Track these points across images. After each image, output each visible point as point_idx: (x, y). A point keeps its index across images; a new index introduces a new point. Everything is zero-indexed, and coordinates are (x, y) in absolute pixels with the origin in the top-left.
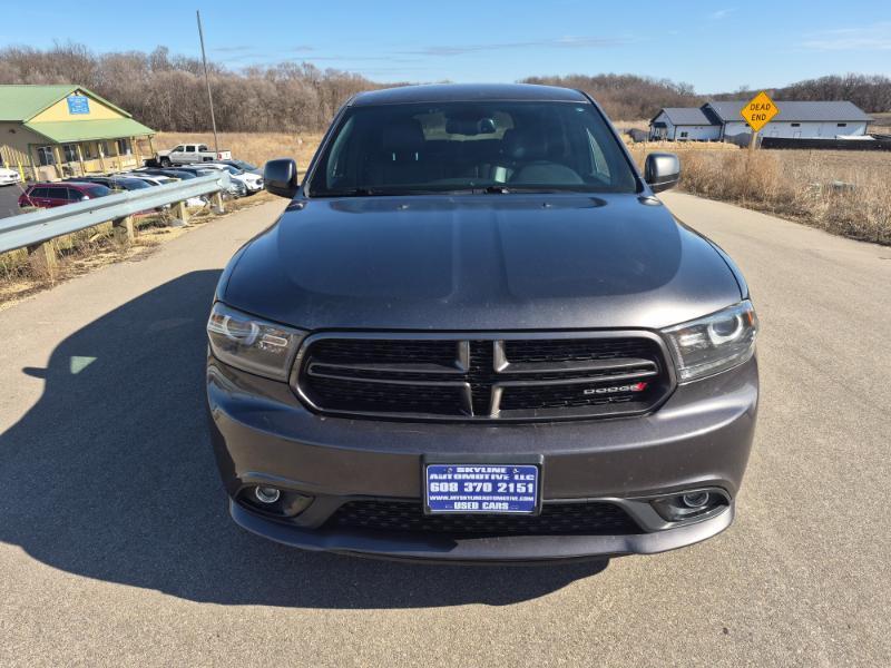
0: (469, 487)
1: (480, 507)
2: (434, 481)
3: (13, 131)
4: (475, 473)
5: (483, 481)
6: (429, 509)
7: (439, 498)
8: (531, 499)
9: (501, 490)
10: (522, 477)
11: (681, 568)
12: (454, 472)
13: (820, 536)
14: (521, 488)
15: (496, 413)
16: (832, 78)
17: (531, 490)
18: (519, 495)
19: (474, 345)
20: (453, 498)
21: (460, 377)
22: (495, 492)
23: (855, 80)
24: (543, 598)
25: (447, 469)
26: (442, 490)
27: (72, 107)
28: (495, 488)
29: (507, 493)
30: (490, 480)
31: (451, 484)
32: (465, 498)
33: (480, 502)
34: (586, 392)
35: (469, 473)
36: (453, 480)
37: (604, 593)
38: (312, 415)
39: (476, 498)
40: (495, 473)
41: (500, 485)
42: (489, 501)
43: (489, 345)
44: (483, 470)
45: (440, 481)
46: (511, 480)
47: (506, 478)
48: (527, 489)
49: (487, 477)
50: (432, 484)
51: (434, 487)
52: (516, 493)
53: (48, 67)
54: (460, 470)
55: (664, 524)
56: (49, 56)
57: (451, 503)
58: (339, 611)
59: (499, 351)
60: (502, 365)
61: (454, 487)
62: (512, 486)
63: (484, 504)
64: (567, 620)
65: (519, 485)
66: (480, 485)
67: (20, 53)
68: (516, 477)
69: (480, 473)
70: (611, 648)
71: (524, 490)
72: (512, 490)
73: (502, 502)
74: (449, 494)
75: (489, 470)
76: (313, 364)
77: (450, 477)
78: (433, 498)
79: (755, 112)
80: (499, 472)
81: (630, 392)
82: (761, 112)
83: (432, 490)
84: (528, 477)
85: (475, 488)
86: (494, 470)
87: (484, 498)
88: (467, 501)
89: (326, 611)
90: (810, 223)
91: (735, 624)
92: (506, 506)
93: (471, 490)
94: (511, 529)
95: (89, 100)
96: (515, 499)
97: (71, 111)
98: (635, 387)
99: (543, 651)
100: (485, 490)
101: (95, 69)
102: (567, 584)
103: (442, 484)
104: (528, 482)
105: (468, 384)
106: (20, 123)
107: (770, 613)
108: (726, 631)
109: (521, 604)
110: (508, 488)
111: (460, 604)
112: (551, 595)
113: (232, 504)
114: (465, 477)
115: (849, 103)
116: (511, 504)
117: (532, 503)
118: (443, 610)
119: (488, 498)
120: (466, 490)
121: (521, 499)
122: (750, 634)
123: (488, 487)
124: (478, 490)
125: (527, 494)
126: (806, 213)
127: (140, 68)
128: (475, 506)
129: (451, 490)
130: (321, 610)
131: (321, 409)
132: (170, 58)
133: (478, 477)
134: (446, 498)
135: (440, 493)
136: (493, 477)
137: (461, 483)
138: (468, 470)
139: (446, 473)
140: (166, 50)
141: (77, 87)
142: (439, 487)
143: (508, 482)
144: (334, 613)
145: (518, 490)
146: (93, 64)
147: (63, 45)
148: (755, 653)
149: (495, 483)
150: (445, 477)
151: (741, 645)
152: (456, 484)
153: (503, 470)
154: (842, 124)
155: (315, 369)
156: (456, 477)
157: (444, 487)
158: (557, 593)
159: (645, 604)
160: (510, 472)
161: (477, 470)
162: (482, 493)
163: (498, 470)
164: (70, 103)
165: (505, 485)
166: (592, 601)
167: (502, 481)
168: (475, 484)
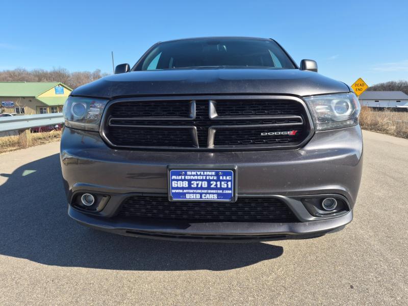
0: (194, 184)
1: (201, 197)
2: (174, 180)
3: (31, 101)
4: (197, 175)
5: (202, 180)
6: (171, 198)
7: (177, 191)
8: (230, 192)
9: (212, 186)
10: (224, 178)
11: (325, 257)
12: (186, 174)
13: (405, 245)
14: (224, 185)
15: (211, 146)
16: (392, 83)
17: (230, 186)
18: (223, 189)
19: (198, 102)
20: (185, 191)
21: (191, 123)
22: (209, 188)
23: (403, 83)
24: (243, 268)
25: (181, 172)
26: (179, 186)
27: (56, 91)
28: (209, 184)
29: (216, 188)
30: (206, 180)
31: (184, 182)
32: (192, 191)
33: (201, 194)
34: (262, 134)
35: (194, 175)
36: (185, 180)
37: (280, 267)
38: (110, 149)
39: (199, 191)
40: (209, 175)
41: (212, 182)
42: (206, 193)
43: (206, 104)
44: (202, 173)
45: (177, 180)
46: (218, 180)
47: (215, 178)
48: (228, 185)
49: (204, 178)
50: (173, 182)
51: (174, 184)
52: (221, 188)
53: (50, 77)
54: (189, 173)
55: (310, 217)
56: (51, 74)
57: (184, 194)
58: (125, 271)
59: (212, 107)
60: (213, 115)
61: (186, 184)
62: (218, 183)
63: (203, 195)
64: (256, 279)
65: (223, 183)
66: (200, 182)
67: (39, 72)
68: (221, 178)
69: (200, 175)
70: (281, 293)
71: (226, 186)
72: (219, 186)
73: (213, 194)
74: (183, 188)
75: (205, 173)
76: (112, 119)
77: (183, 177)
78: (174, 191)
79: (357, 87)
80: (211, 174)
81: (287, 136)
82: (360, 87)
83: (173, 186)
84: (228, 178)
85: (197, 184)
86: (209, 173)
87: (203, 191)
88: (193, 193)
89: (118, 271)
90: (387, 133)
91: (357, 284)
92: (215, 196)
93: (195, 186)
94: (221, 217)
95: (64, 88)
96: (220, 191)
97: (56, 93)
98: (290, 133)
99: (240, 293)
100: (203, 186)
101: (68, 79)
102: (258, 262)
103: (179, 182)
104: (228, 181)
105: (195, 127)
106: (34, 97)
107: (379, 279)
108: (352, 287)
109: (229, 270)
110: (216, 185)
111: (195, 269)
112: (248, 267)
113: (70, 207)
114: (192, 177)
115: (401, 92)
116: (218, 195)
117: (231, 194)
118: (184, 272)
119: (205, 191)
120: (192, 186)
121: (224, 192)
122: (367, 289)
123: (205, 184)
124: (199, 186)
125: (227, 189)
126: (384, 130)
127: (88, 78)
128: (198, 196)
129: (184, 186)
130: (115, 271)
131: (115, 145)
132: (101, 74)
133: (199, 178)
134: (181, 191)
135: (177, 188)
136: (208, 178)
137: (190, 181)
138: (194, 173)
139: (181, 175)
140: (100, 71)
141: (59, 83)
142: (177, 184)
143: (216, 181)
144: (122, 273)
145: (223, 186)
146: (69, 77)
147: (57, 68)
148: (371, 299)
149: (209, 181)
150: (180, 177)
151: (362, 294)
152: (187, 182)
153: (213, 173)
154: (398, 101)
155: (113, 122)
156: (187, 177)
157: (180, 184)
158: (252, 266)
159: (303, 273)
160: (217, 175)
161: (199, 173)
162: (202, 188)
163: (210, 173)
164: (56, 89)
165: (215, 183)
166: (272, 271)
167: (213, 180)
168: (198, 182)
